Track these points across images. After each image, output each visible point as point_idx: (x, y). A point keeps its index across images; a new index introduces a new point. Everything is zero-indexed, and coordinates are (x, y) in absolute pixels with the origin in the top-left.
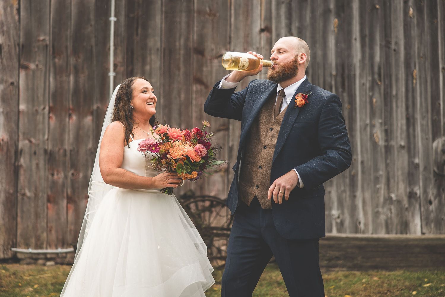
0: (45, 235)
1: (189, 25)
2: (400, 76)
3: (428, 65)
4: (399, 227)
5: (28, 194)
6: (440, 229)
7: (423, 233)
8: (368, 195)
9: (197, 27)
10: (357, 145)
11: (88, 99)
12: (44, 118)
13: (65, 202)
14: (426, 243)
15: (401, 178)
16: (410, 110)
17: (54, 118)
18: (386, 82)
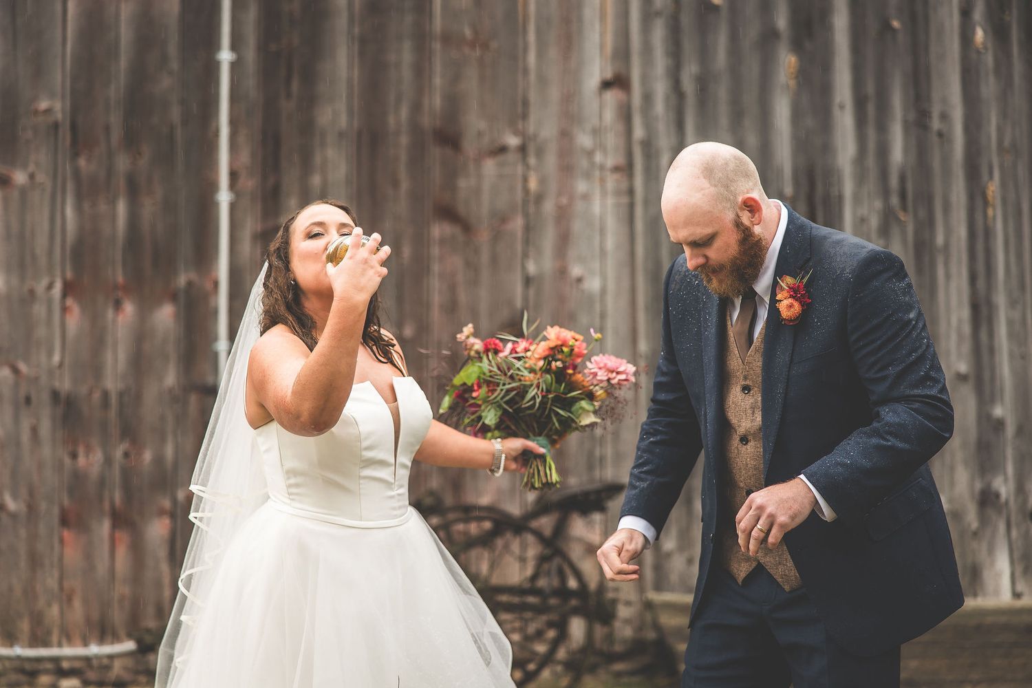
0: (55, 610)
1: (421, 71)
2: (954, 199)
5: (12, 505)
7: (1017, 595)
9: (442, 76)
11: (165, 261)
12: (50, 311)
13: (106, 525)
15: (959, 455)
16: (981, 283)
17: (76, 310)
18: (920, 215)
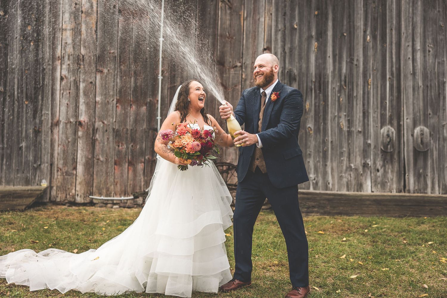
0: (112, 187)
2: (359, 83)
3: (379, 75)
4: (356, 187)
5: (102, 159)
6: (384, 189)
7: (372, 192)
8: (335, 165)
9: (220, 46)
10: (328, 130)
11: (144, 95)
12: (113, 107)
13: (127, 164)
14: (374, 198)
15: (358, 153)
16: (366, 106)
17: (120, 107)
18: (350, 87)
